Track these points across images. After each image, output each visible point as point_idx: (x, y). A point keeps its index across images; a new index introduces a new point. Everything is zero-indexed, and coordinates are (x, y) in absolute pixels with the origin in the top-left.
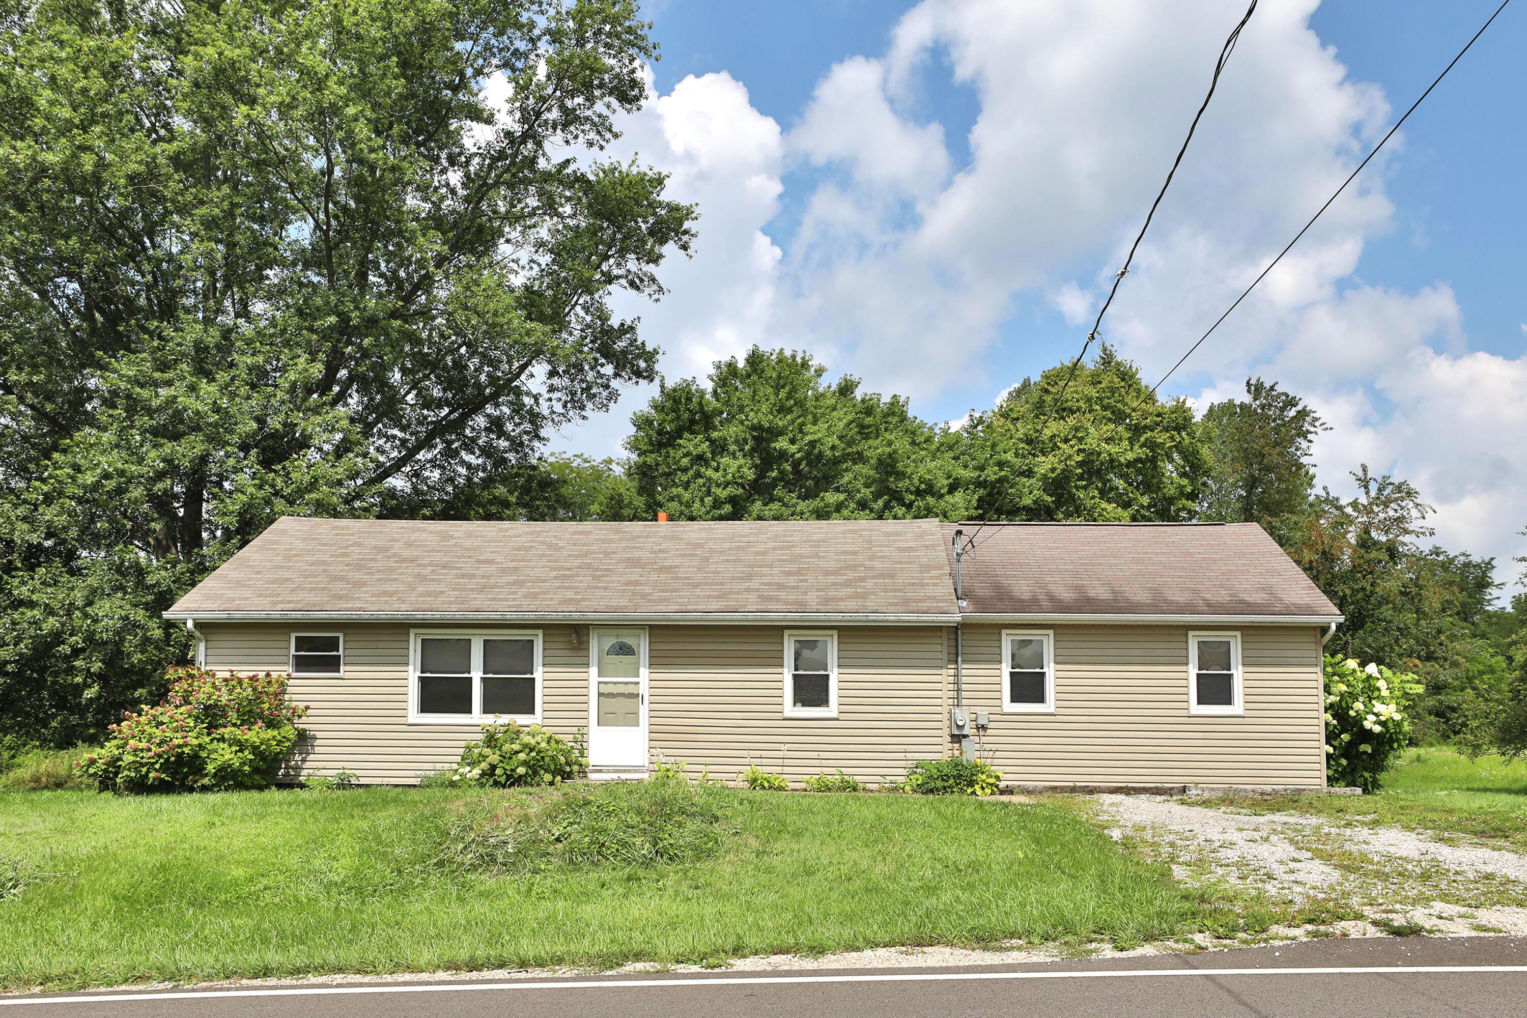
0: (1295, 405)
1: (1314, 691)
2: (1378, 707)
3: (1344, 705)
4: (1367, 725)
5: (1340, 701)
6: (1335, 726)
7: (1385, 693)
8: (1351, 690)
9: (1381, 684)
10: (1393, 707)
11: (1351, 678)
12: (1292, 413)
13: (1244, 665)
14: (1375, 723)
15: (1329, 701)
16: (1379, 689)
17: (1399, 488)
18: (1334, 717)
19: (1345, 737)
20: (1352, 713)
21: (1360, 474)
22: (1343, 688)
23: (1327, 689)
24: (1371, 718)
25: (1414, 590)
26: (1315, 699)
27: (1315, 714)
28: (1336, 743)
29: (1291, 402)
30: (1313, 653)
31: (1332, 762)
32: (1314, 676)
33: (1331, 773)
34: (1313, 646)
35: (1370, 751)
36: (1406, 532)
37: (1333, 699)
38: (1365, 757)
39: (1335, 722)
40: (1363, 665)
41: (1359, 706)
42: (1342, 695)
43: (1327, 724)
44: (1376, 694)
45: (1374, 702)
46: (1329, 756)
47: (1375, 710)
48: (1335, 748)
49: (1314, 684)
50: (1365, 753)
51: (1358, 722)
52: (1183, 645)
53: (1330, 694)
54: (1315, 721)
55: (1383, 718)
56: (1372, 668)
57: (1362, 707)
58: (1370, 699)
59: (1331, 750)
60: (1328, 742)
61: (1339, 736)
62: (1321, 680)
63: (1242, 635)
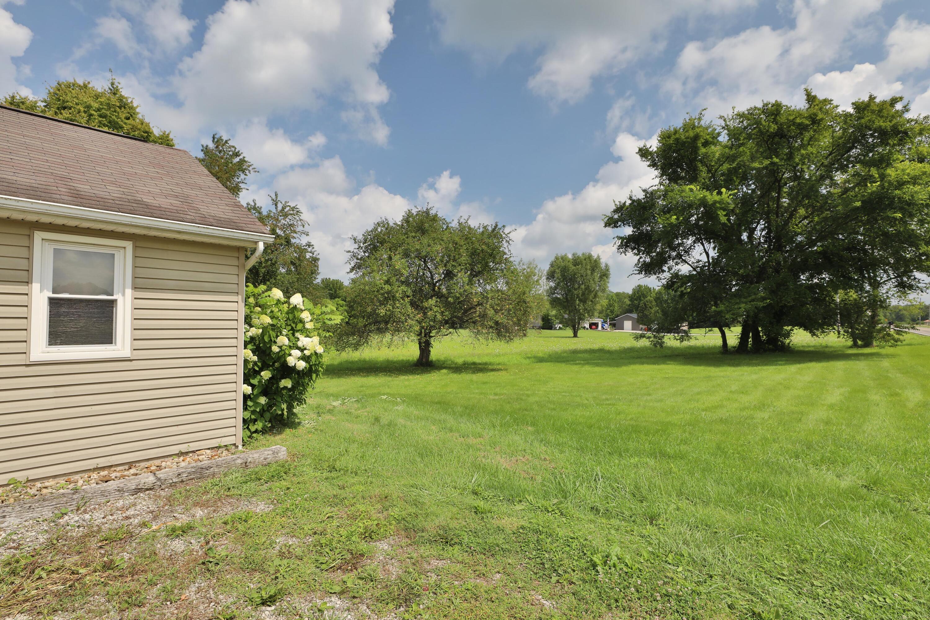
0: (239, 156)
1: (233, 324)
2: (303, 341)
3: (266, 339)
4: (291, 361)
5: (263, 334)
6: (255, 363)
7: (309, 326)
8: (275, 322)
9: (306, 316)
10: (316, 339)
11: (275, 310)
12: (237, 160)
13: (135, 288)
14: (299, 359)
15: (250, 334)
16: (302, 321)
17: (293, 209)
18: (254, 352)
19: (266, 375)
20: (275, 349)
21: (274, 197)
22: (267, 320)
23: (248, 321)
24: (296, 353)
25: (298, 263)
26: (233, 333)
27: (232, 351)
28: (255, 382)
29: (237, 154)
30: (234, 279)
31: (250, 403)
32: (234, 306)
33: (247, 415)
34: (235, 270)
35: (290, 386)
36: (295, 232)
37: (253, 332)
38: (284, 392)
39: (255, 358)
40: (288, 294)
41: (283, 340)
42: (264, 329)
43: (246, 361)
44: (300, 326)
45: (298, 335)
46: (246, 397)
47: (300, 344)
48: (253, 386)
49: (234, 315)
50: (285, 388)
51: (281, 357)
52: (24, 252)
53: (251, 326)
54: (233, 360)
55: (307, 353)
56: (297, 299)
57: (285, 341)
58: (293, 331)
59: (248, 390)
60: (246, 381)
61: (258, 373)
62: (243, 311)
63: (135, 247)
